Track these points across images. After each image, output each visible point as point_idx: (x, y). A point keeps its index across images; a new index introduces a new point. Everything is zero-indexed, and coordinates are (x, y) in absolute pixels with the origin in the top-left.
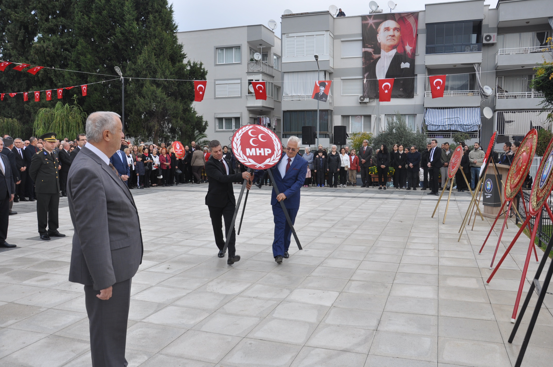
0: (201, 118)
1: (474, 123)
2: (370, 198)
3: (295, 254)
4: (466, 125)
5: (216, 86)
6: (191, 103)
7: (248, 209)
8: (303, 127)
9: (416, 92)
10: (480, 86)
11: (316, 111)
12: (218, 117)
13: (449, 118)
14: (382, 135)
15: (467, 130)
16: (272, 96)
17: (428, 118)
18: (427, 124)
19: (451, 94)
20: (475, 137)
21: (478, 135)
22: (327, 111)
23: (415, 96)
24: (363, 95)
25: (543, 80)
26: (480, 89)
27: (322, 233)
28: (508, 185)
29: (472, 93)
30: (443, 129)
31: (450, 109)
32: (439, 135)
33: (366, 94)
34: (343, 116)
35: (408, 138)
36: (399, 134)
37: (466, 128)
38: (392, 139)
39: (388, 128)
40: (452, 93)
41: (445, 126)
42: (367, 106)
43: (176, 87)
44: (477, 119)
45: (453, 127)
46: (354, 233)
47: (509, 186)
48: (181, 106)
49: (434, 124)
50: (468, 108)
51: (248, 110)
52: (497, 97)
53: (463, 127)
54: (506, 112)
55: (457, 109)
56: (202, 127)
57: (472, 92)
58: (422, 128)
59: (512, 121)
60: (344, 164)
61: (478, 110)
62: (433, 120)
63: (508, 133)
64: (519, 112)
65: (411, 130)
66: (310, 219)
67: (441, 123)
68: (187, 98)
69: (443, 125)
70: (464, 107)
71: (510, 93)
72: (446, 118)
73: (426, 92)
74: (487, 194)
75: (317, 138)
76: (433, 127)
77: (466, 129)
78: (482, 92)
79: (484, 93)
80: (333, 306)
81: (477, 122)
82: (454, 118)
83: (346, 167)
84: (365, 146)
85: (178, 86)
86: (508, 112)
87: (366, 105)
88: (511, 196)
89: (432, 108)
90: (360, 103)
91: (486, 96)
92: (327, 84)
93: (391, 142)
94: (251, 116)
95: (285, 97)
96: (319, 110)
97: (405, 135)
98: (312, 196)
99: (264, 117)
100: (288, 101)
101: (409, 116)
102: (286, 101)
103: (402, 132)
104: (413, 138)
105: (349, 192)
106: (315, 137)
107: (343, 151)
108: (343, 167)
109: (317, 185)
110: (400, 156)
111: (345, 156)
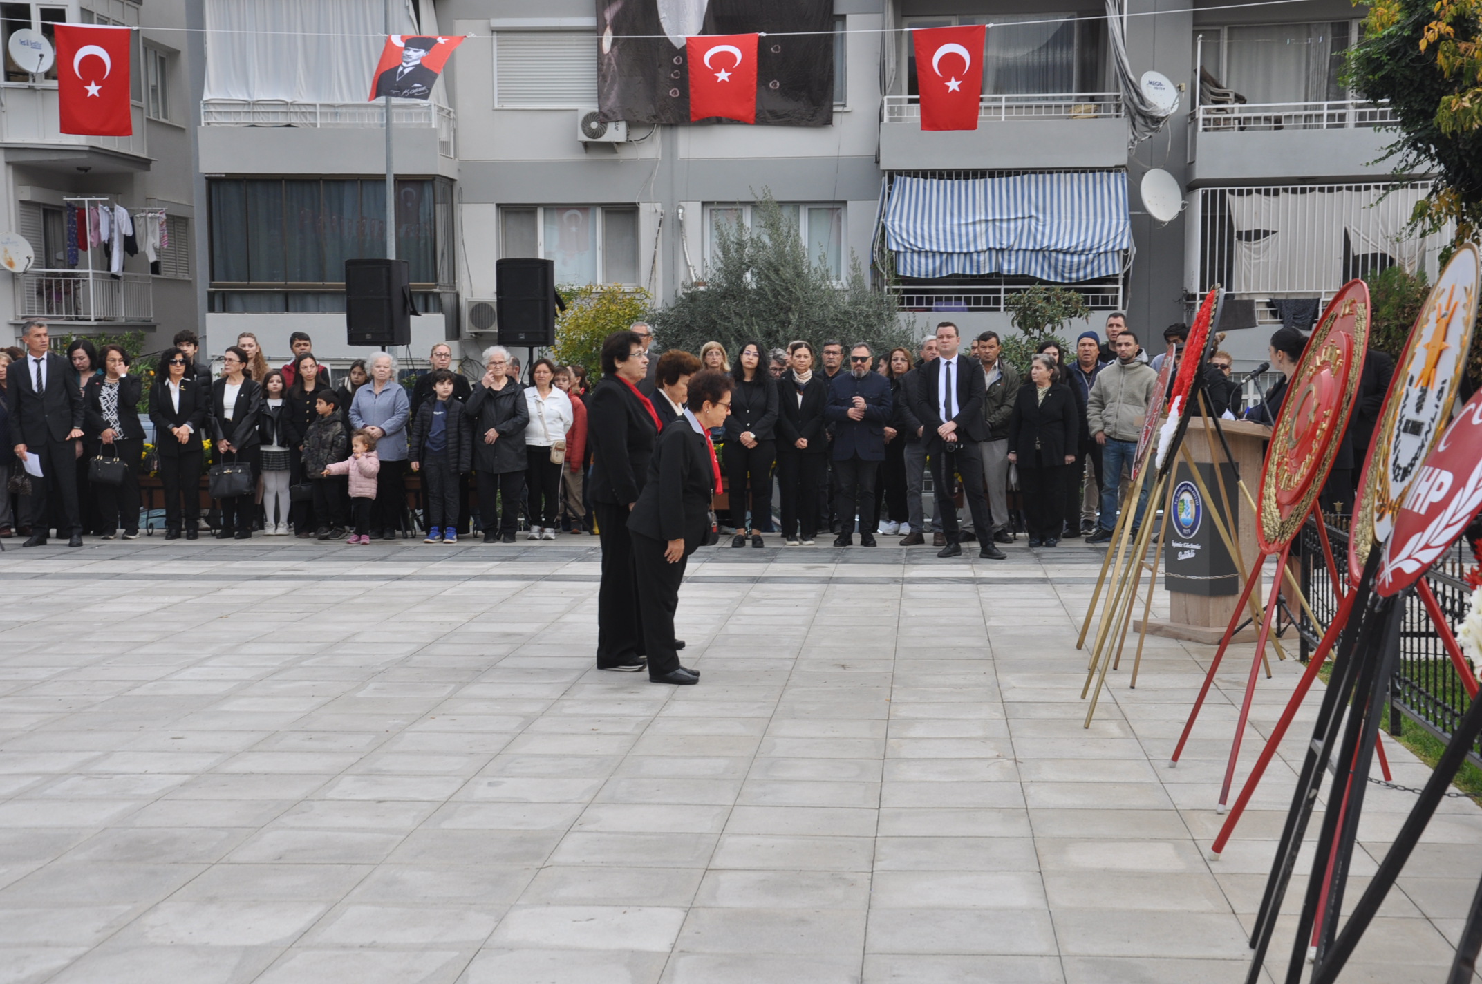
1: (1104, 242)
3: (453, 799)
4: (1066, 253)
8: (349, 263)
9: (843, 97)
10: (1124, 75)
11: (379, 180)
13: (994, 220)
14: (692, 297)
15: (1070, 272)
17: (901, 220)
18: (894, 248)
19: (1000, 108)
20: (1106, 304)
21: (1120, 294)
22: (427, 181)
23: (836, 118)
24: (600, 108)
25: (1392, 53)
26: (1126, 85)
27: (529, 720)
28: (1270, 496)
29: (1092, 105)
30: (968, 272)
31: (996, 180)
32: (948, 300)
33: (612, 102)
34: (507, 210)
35: (816, 313)
36: (775, 296)
37: (1068, 264)
39: (720, 265)
40: (1003, 104)
41: (975, 256)
42: (616, 162)
44: (1114, 222)
45: (1009, 262)
46: (663, 714)
47: (1274, 498)
49: (927, 247)
50: (1076, 175)
51: (8, 163)
52: (1201, 123)
53: (1053, 261)
54: (1240, 193)
55: (1026, 177)
57: (1092, 99)
58: (874, 266)
59: (1266, 233)
60: (546, 435)
61: (1117, 185)
62: (922, 229)
63: (1248, 287)
64: (1294, 191)
65: (825, 277)
66: (454, 669)
67: (957, 243)
69: (965, 250)
70: (1059, 170)
71: (1255, 108)
72: (977, 218)
73: (890, 101)
74: (1179, 545)
76: (923, 260)
77: (1067, 270)
78: (1136, 99)
79: (1142, 107)
80: (676, 951)
81: (1115, 238)
82: (1016, 219)
86: (1249, 192)
87: (614, 157)
88: (1282, 534)
89: (916, 174)
90: (586, 145)
91: (1153, 121)
93: (738, 331)
94: (27, 198)
95: (212, 109)
96: (395, 175)
97: (801, 297)
98: (423, 580)
99: (100, 205)
100: (232, 126)
101: (809, 209)
102: (217, 125)
103: (789, 285)
104: (840, 312)
105: (581, 558)
106: (411, 310)
107: (542, 374)
108: (542, 445)
109: (428, 533)
110: (800, 394)
111: (551, 397)
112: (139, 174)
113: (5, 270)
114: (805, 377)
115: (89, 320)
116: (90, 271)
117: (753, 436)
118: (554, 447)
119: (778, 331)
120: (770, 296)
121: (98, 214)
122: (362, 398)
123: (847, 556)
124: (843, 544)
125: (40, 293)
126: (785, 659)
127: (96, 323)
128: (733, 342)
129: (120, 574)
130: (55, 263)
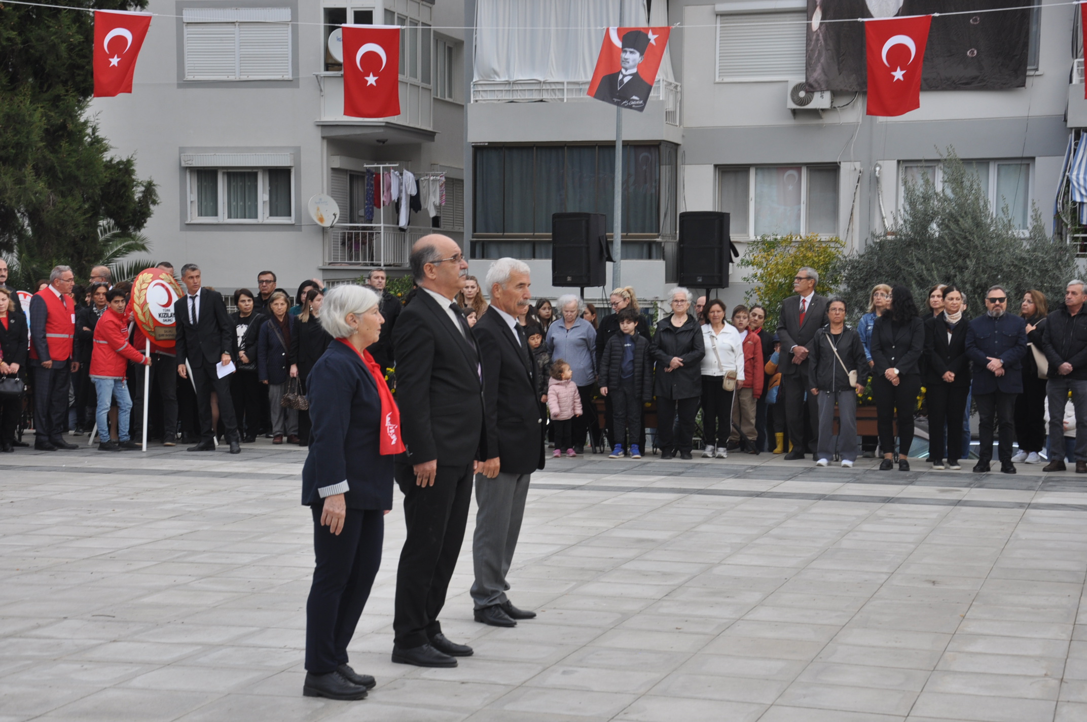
0: (125, 169)
2: (821, 497)
3: (526, 684)
5: (187, 30)
6: (79, 101)
8: (555, 216)
9: (1036, 62)
11: (609, 146)
12: (194, 165)
14: (882, 245)
16: (426, 78)
18: (1078, 199)
22: (654, 146)
23: (1029, 81)
24: (807, 79)
33: (817, 74)
34: (726, 171)
35: (992, 259)
36: (954, 244)
38: (923, 262)
39: (907, 217)
42: (820, 127)
43: (12, 29)
46: (747, 617)
48: (37, 115)
51: (323, 138)
56: (132, 206)
58: (1057, 217)
60: (720, 366)
65: (1009, 226)
66: (582, 569)
68: (65, 83)
75: (610, 259)
83: (729, 378)
84: (806, 291)
85: (21, 28)
87: (820, 122)
90: (794, 112)
92: (652, 41)
93: (920, 276)
94: (337, 165)
95: (480, 88)
96: (623, 141)
97: (979, 245)
98: (593, 490)
99: (392, 171)
100: (496, 102)
101: (998, 165)
102: (484, 102)
103: (967, 234)
104: (1016, 259)
105: (739, 474)
106: (607, 256)
107: (716, 313)
108: (715, 375)
109: (613, 449)
110: (950, 333)
111: (723, 333)
112: (426, 145)
113: (317, 224)
114: (954, 319)
115: (380, 266)
116: (382, 225)
117: (896, 371)
118: (726, 377)
119: (955, 276)
120: (949, 244)
121: (390, 177)
122: (555, 332)
123: (984, 481)
124: (982, 470)
125: (343, 243)
126: (882, 573)
128: (914, 286)
130: (356, 219)
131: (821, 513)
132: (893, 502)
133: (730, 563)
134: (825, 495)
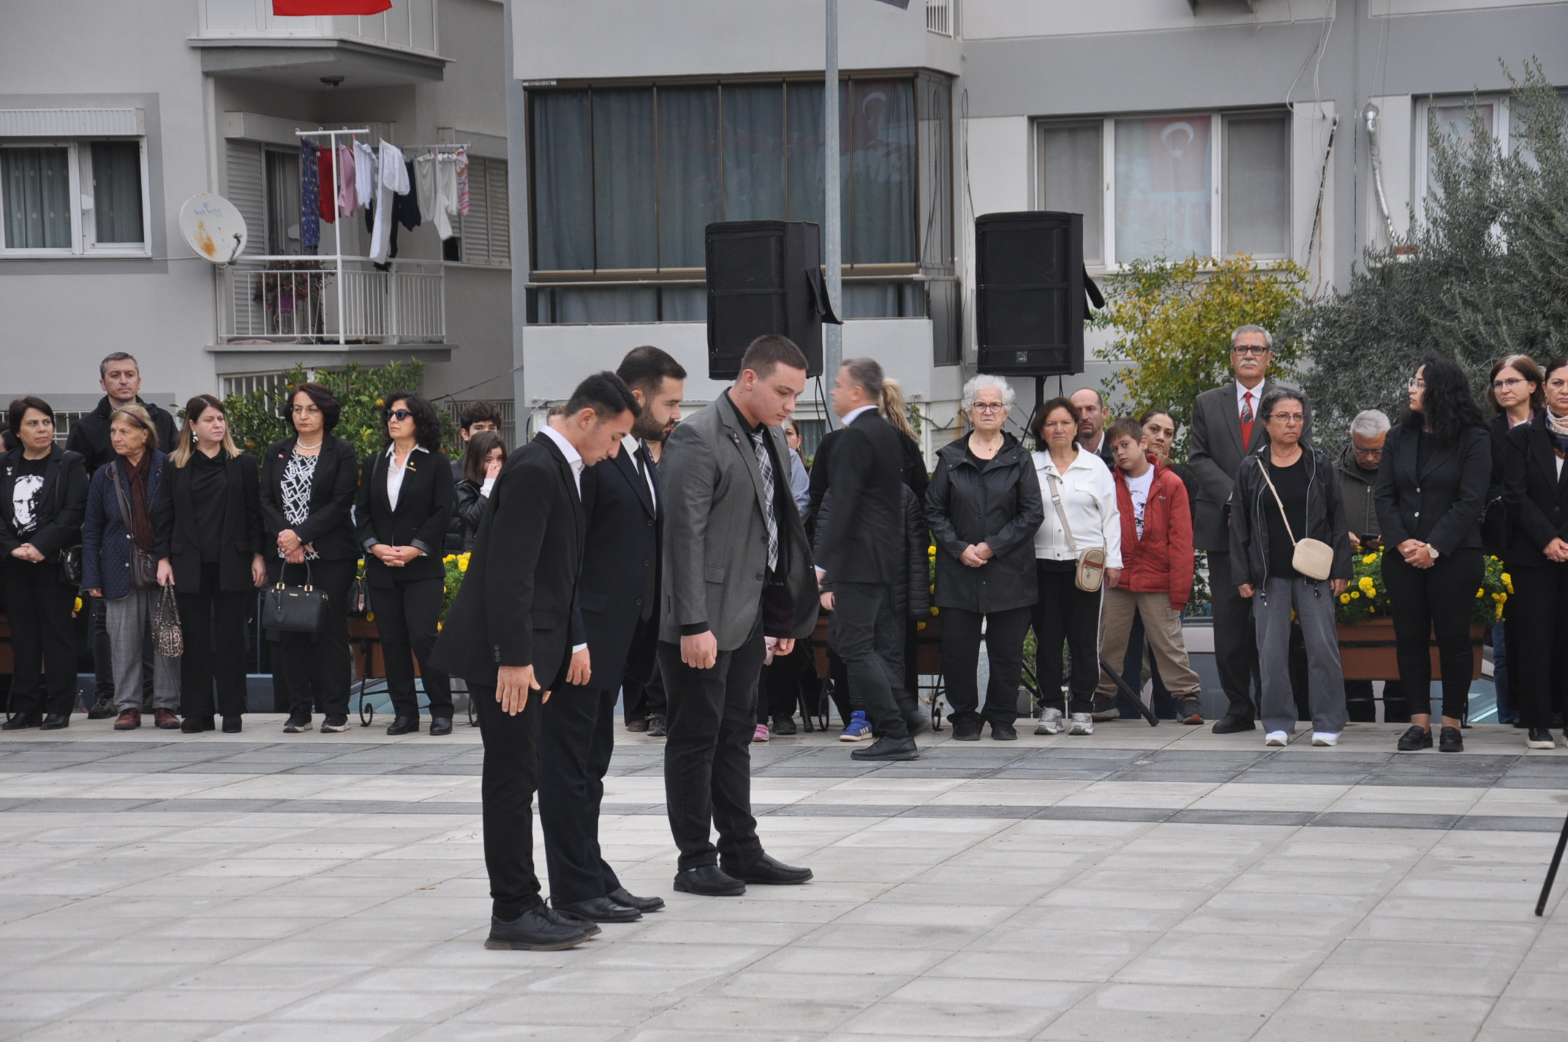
2: (1306, 819)
7: (272, 941)
8: (712, 231)
11: (811, 83)
14: (1385, 275)
34: (1050, 128)
36: (1544, 268)
38: (1476, 309)
39: (1440, 213)
42: (1249, 30)
51: (207, 74)
60: (1069, 540)
66: (809, 1004)
75: (831, 319)
83: (1088, 563)
84: (1250, 381)
87: (1246, 21)
90: (1195, 1)
93: (1472, 337)
94: (238, 132)
96: (840, 71)
98: (814, 815)
99: (356, 143)
105: (1122, 771)
106: (824, 313)
107: (1059, 428)
108: (1060, 559)
109: (847, 720)
110: (1560, 457)
111: (1075, 468)
112: (426, 87)
113: (200, 258)
115: (337, 342)
116: (338, 257)
118: (1082, 561)
119: (1548, 334)
120: (1533, 266)
121: (353, 156)
125: (258, 298)
126: (1474, 997)
127: (346, 348)
128: (1459, 358)
129: (284, 801)
130: (283, 244)
131: (1314, 857)
132: (1463, 828)
133: (1133, 979)
134: (1314, 814)
